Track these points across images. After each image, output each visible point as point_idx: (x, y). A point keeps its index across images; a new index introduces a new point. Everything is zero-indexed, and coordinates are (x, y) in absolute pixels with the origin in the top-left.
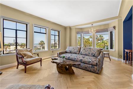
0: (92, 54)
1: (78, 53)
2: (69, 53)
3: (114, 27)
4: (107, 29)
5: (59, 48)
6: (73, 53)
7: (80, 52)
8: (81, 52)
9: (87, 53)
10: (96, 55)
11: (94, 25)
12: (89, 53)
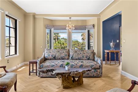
0: (86, 57)
1: (67, 57)
2: (51, 59)
3: (94, 26)
4: (85, 26)
5: (16, 53)
6: (59, 59)
7: (69, 56)
8: (71, 56)
9: (80, 56)
10: (91, 57)
11: (73, 18)
12: (83, 56)
